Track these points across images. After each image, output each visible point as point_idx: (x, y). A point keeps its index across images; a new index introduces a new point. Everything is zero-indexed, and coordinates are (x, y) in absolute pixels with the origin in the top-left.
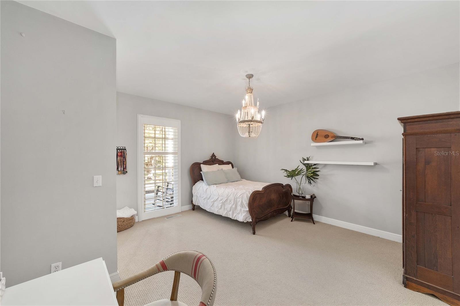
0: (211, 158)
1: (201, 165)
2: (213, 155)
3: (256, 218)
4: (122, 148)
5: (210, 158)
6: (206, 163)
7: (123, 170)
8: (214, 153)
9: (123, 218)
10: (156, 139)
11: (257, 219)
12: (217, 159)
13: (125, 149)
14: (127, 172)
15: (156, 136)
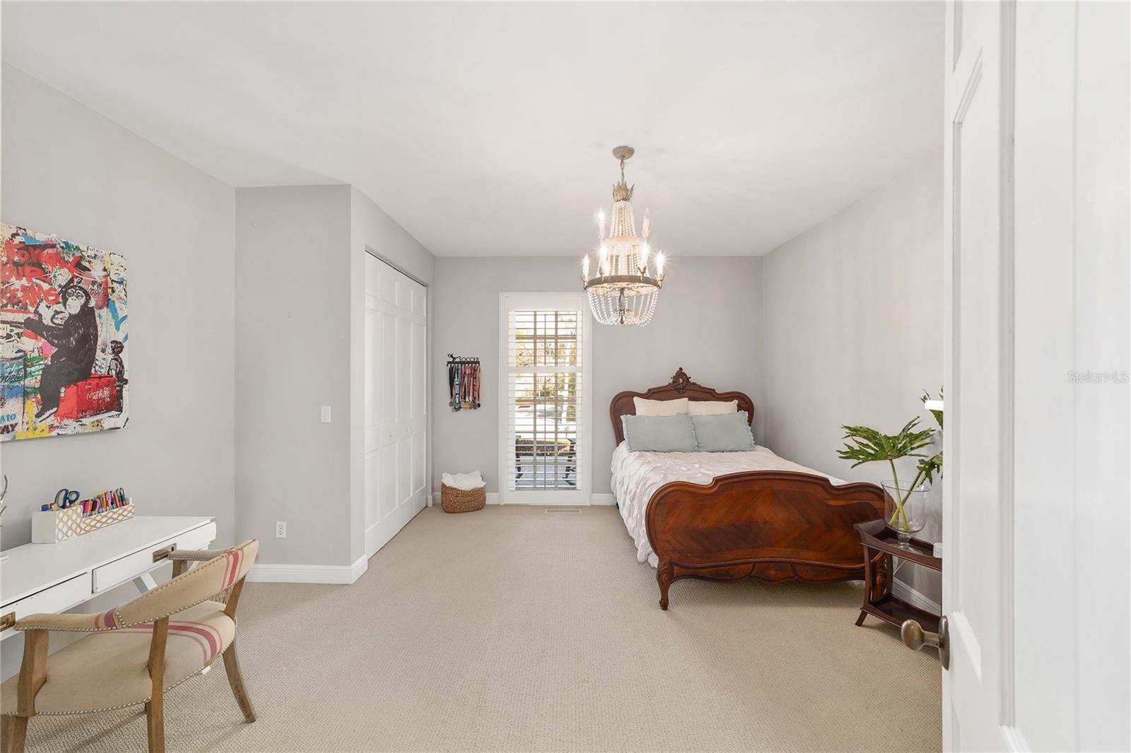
0: (674, 382)
1: (636, 400)
2: (681, 374)
3: (672, 564)
4: (472, 360)
5: (671, 381)
6: (656, 394)
7: (474, 401)
8: (681, 369)
9: (455, 489)
10: (538, 341)
11: (675, 568)
12: (694, 384)
13: (479, 363)
14: (479, 405)
15: (538, 334)
